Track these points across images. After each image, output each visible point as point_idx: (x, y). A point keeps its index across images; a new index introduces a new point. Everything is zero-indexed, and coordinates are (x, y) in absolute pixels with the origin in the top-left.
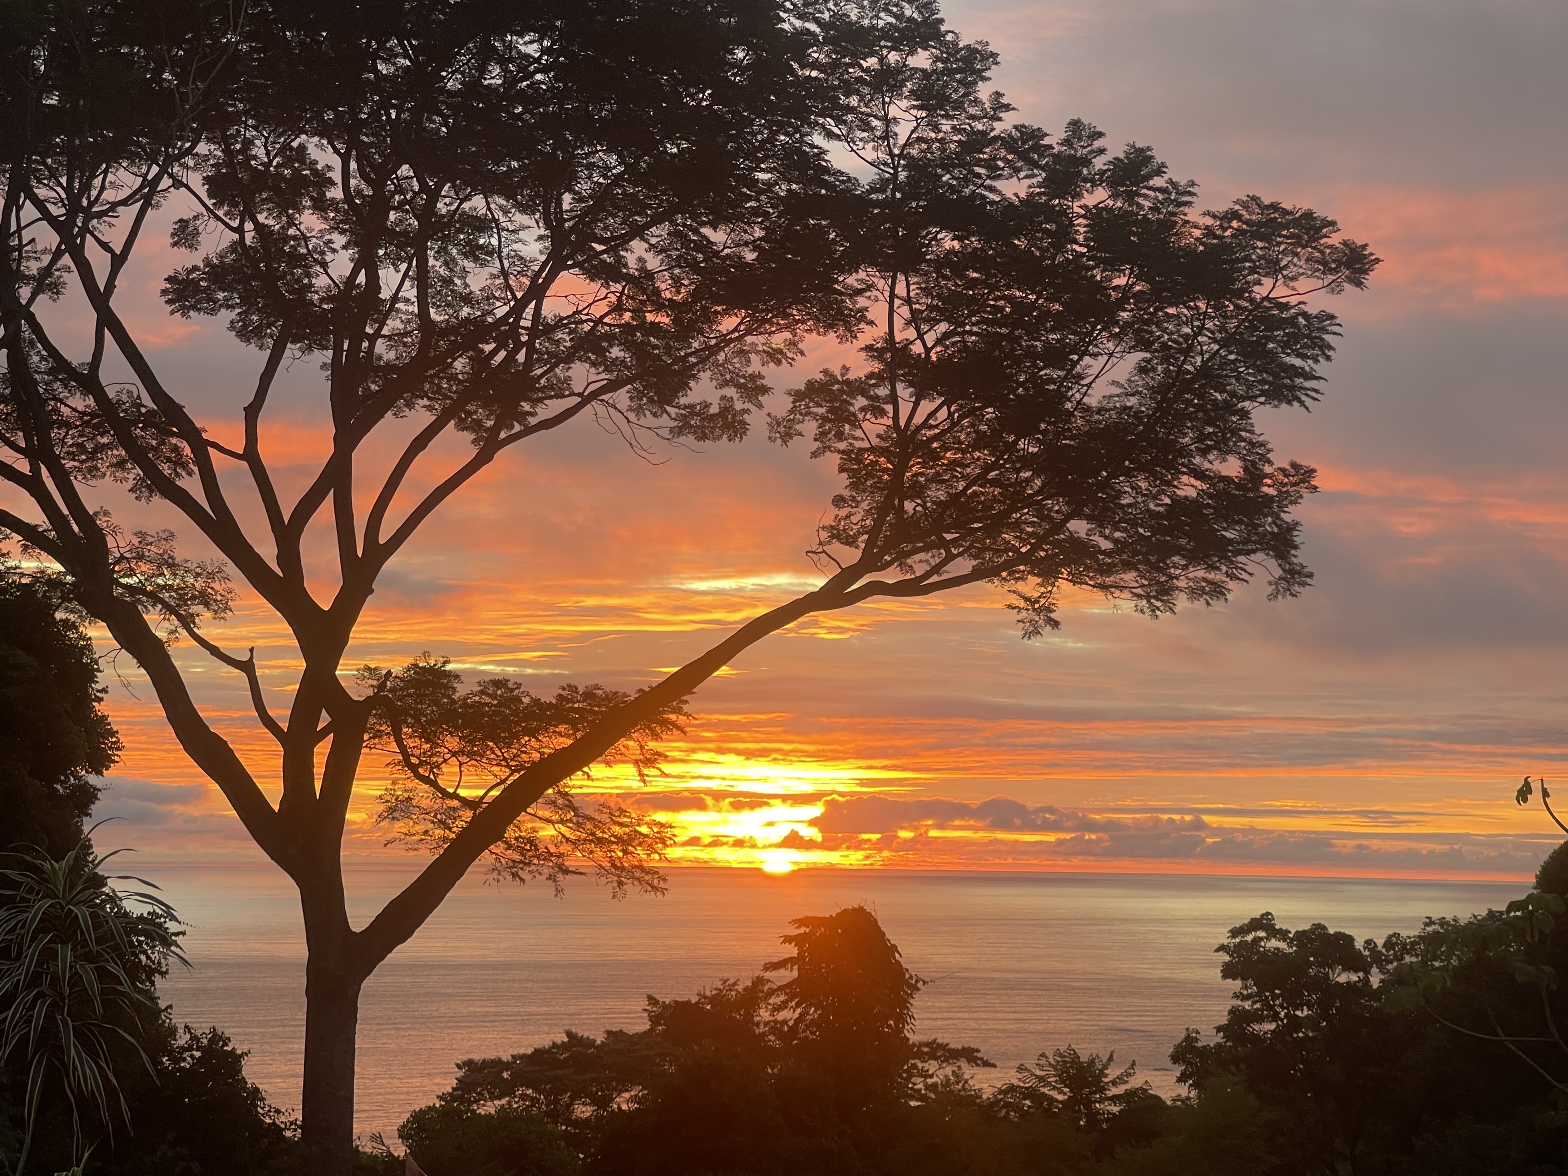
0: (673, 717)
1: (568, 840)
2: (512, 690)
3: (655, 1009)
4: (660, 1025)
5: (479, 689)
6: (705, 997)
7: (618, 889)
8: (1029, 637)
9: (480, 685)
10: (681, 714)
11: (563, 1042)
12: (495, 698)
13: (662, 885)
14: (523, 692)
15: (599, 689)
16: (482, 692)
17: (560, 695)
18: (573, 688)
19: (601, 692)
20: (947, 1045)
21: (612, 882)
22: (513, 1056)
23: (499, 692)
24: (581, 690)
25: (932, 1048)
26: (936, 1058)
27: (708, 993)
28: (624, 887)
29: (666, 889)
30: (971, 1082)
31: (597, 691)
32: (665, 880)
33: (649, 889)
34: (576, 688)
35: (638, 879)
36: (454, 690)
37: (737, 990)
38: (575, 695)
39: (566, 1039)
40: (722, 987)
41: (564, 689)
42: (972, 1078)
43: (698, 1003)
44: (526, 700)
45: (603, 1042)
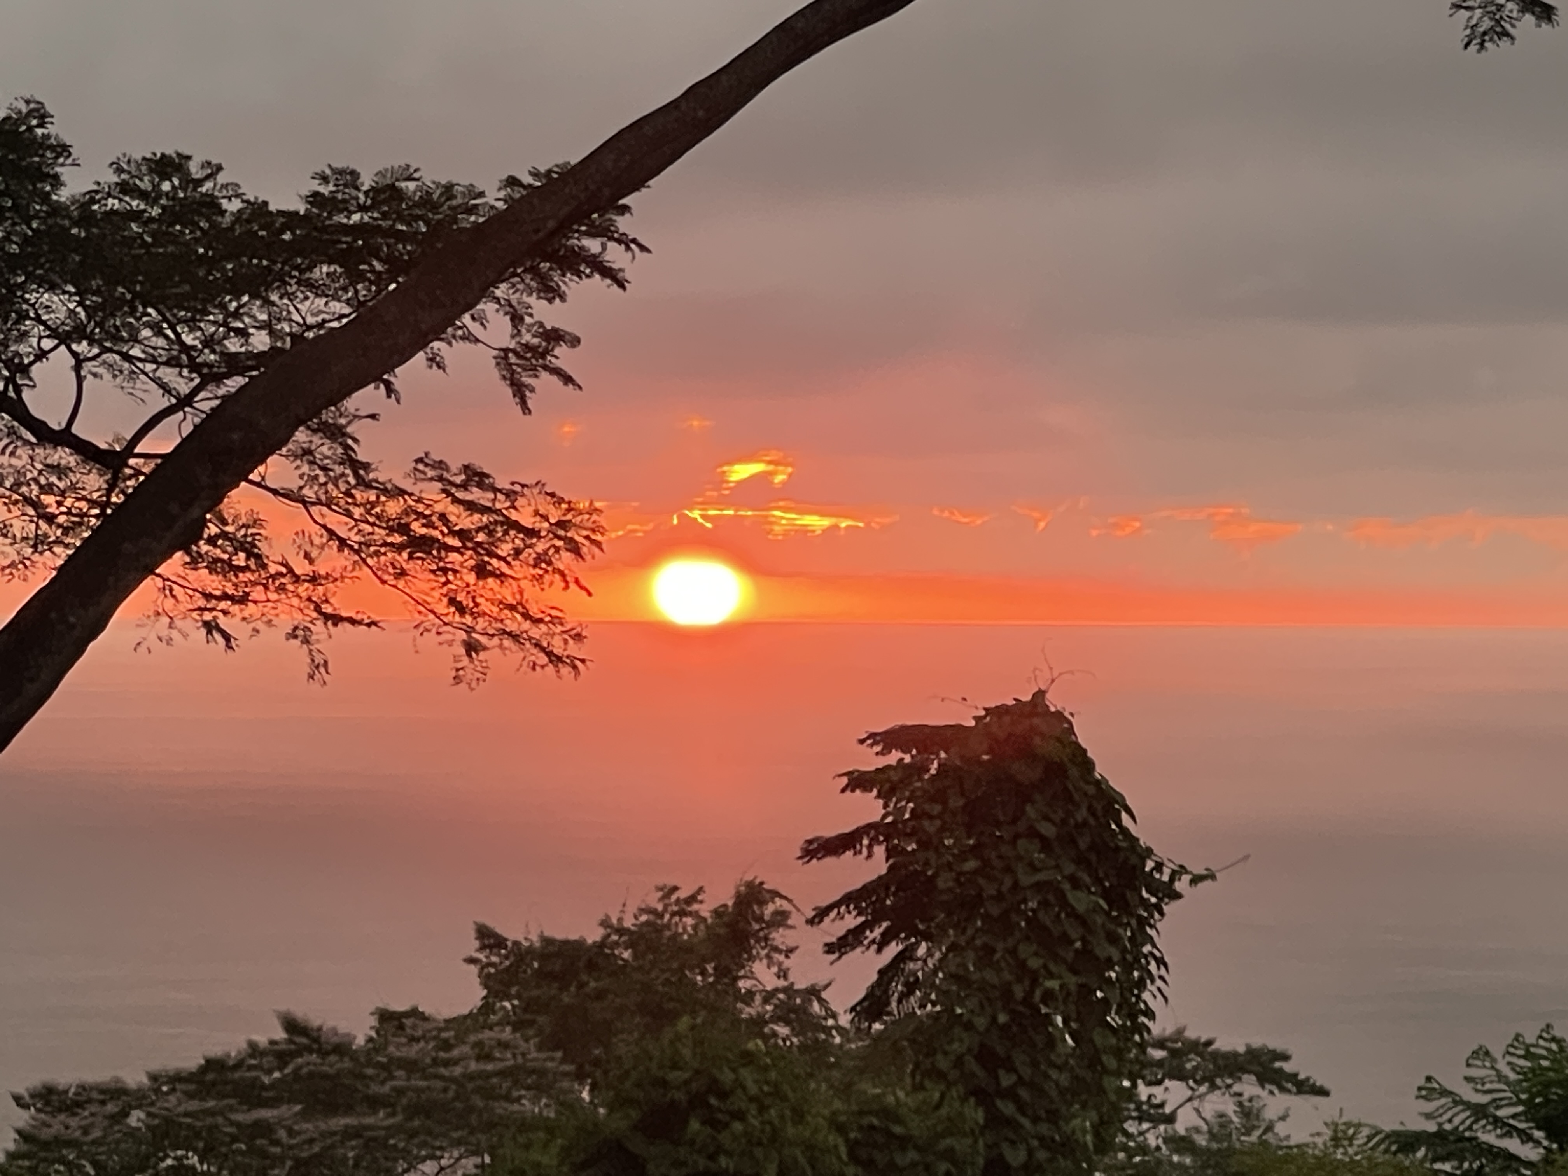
0: (593, 245)
1: (343, 543)
2: (199, 182)
3: (494, 959)
4: (509, 998)
5: (115, 179)
6: (621, 931)
7: (466, 661)
8: (1482, 45)
9: (119, 170)
10: (611, 238)
11: (273, 1042)
12: (155, 202)
13: (573, 649)
14: (225, 186)
15: (410, 179)
16: (125, 188)
17: (316, 194)
18: (349, 178)
19: (411, 186)
20: (1209, 1043)
21: (451, 643)
22: (154, 1077)
23: (166, 186)
24: (367, 182)
25: (1173, 1053)
26: (1181, 1076)
27: (629, 923)
28: (483, 655)
29: (583, 661)
30: (1281, 1129)
31: (403, 185)
32: (578, 637)
33: (543, 659)
34: (355, 175)
35: (515, 637)
36: (56, 181)
37: (696, 915)
38: (354, 192)
39: (280, 1035)
40: (660, 907)
41: (325, 179)
42: (1283, 1118)
43: (601, 945)
44: (233, 206)
45: (370, 1040)
